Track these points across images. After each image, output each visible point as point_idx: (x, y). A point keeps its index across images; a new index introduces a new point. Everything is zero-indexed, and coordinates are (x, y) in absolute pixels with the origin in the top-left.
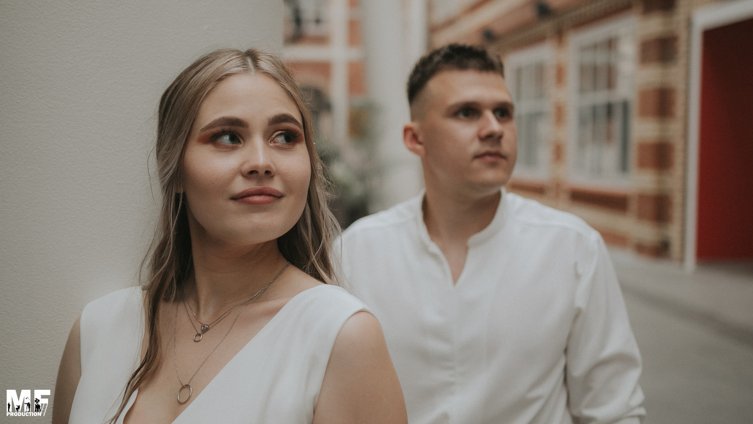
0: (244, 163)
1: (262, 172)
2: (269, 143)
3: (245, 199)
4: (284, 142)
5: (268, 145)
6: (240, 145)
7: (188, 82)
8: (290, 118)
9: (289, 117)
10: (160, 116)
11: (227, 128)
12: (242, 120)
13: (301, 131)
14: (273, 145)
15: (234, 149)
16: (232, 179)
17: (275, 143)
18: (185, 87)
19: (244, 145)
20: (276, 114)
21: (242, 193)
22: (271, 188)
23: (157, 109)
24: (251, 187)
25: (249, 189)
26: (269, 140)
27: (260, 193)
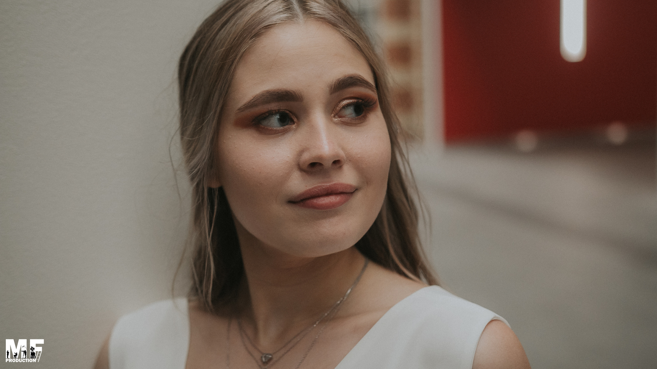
0: (301, 153)
1: (328, 164)
2: (333, 119)
3: (309, 202)
4: (354, 115)
5: (332, 120)
6: (294, 126)
7: (213, 39)
8: (359, 80)
9: (357, 79)
10: (180, 82)
11: (273, 106)
12: (294, 92)
13: (373, 94)
14: (339, 120)
15: (284, 132)
16: (287, 176)
17: (340, 117)
18: (210, 46)
19: (298, 126)
20: (340, 77)
21: (303, 194)
22: (342, 184)
23: (176, 75)
24: (316, 185)
25: (313, 188)
26: (332, 114)
27: (329, 193)
